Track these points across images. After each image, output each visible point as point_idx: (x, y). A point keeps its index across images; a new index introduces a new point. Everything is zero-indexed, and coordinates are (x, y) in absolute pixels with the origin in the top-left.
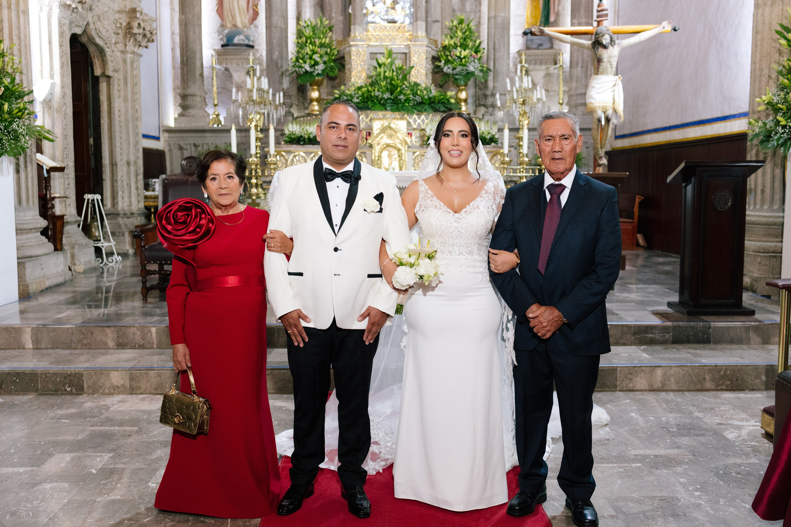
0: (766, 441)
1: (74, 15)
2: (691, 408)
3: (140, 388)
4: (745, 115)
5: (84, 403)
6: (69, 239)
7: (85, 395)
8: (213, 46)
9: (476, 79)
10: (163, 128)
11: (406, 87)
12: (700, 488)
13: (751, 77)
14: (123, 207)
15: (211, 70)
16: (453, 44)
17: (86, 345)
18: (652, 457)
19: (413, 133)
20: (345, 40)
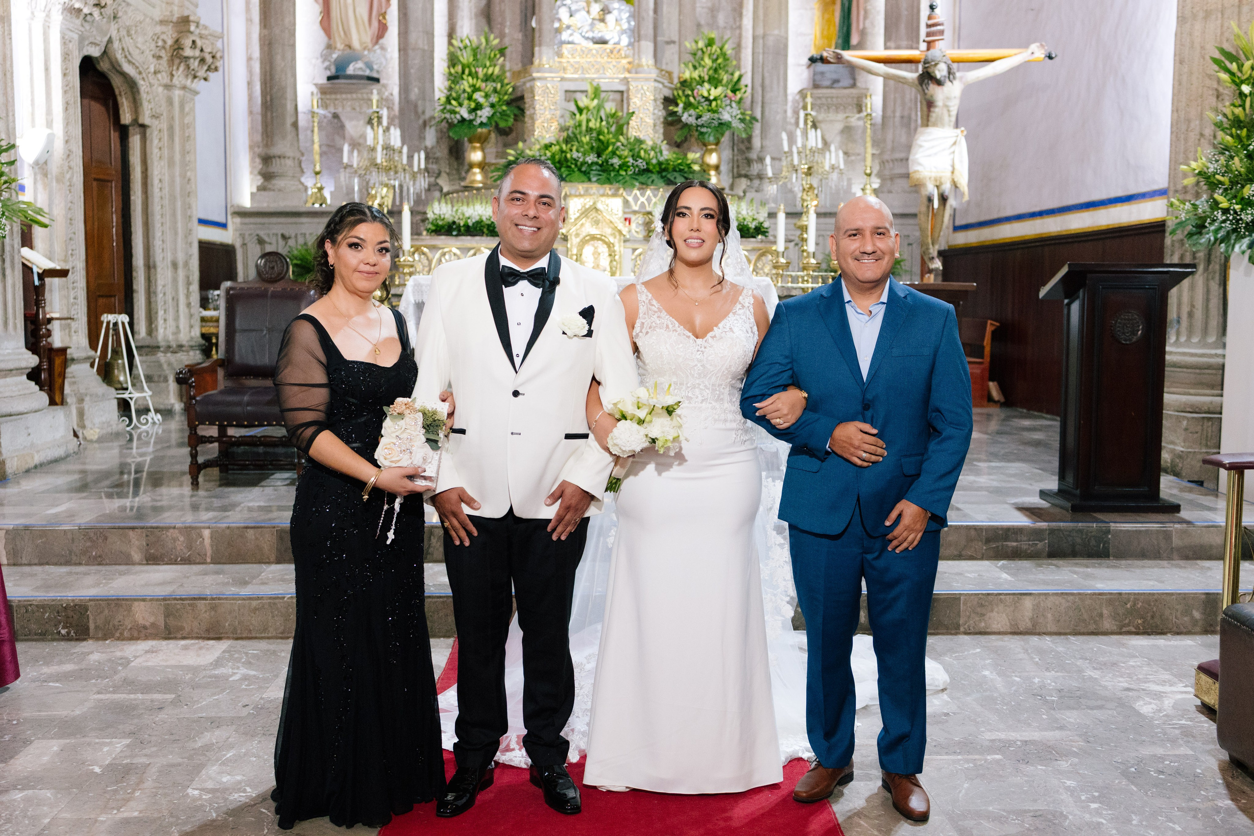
0: (1203, 718)
1: (86, 25)
2: (1079, 663)
3: (182, 628)
4: (1162, 193)
5: (89, 653)
6: (75, 387)
7: (90, 642)
8: (314, 79)
9: (733, 134)
10: (232, 210)
11: (623, 145)
12: (1099, 796)
13: (1172, 133)
14: (165, 336)
15: (310, 116)
16: (698, 78)
17: (95, 558)
18: (1019, 743)
19: (633, 218)
20: (526, 69)
